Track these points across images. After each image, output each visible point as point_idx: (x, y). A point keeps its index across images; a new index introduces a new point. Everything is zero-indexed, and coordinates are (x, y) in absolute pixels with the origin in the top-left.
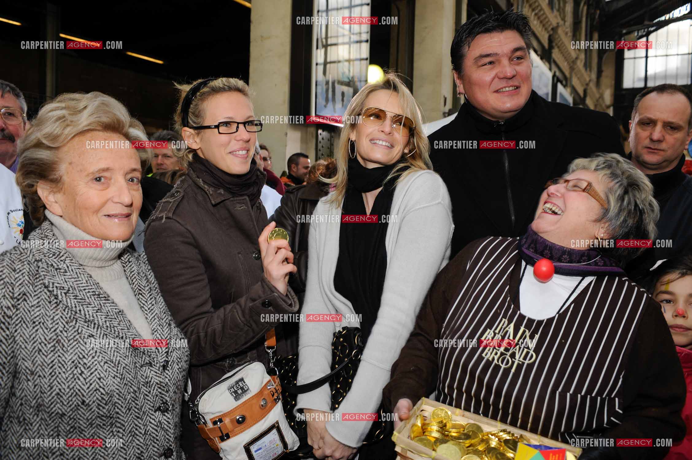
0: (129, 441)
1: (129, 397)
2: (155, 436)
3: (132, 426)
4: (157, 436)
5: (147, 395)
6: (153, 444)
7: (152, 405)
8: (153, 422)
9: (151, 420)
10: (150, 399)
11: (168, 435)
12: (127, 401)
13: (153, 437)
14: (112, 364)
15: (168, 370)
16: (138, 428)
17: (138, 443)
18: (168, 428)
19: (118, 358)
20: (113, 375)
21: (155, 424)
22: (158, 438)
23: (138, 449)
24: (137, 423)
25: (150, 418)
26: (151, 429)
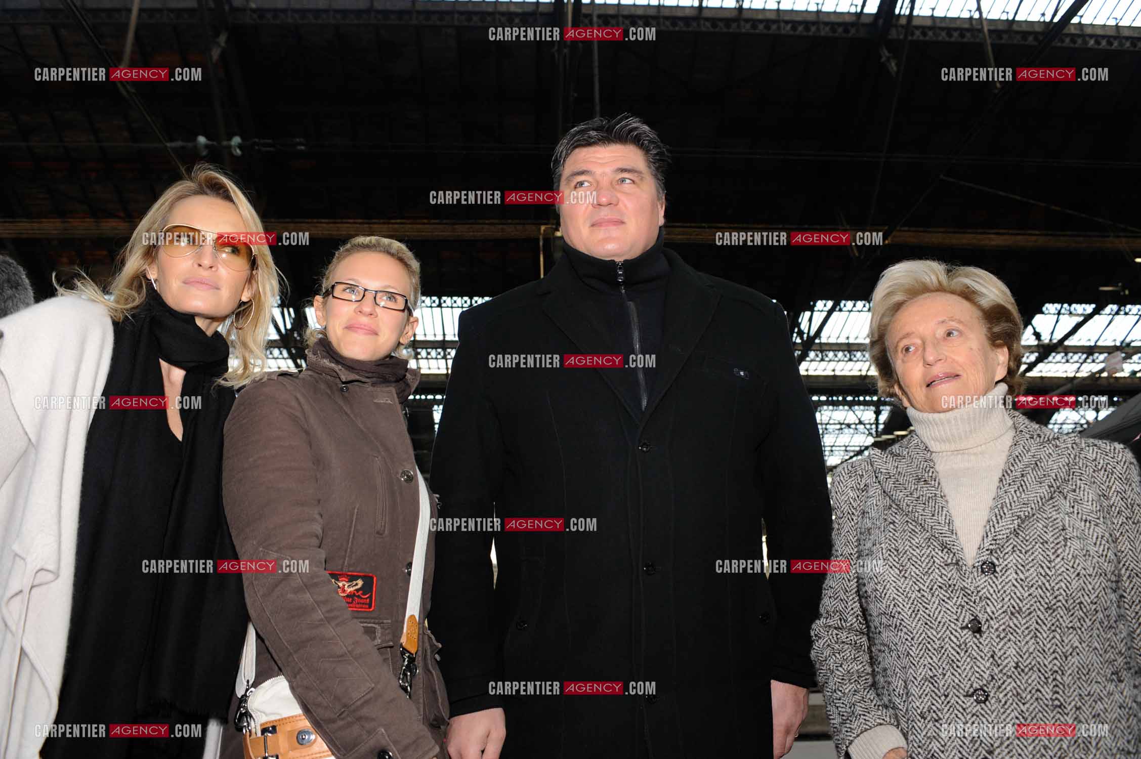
0: (920, 656)
1: (913, 596)
2: (955, 660)
3: (922, 637)
4: (958, 660)
5: (943, 601)
6: (952, 670)
7: (956, 617)
8: (955, 640)
9: (953, 638)
10: (950, 608)
11: (979, 667)
12: (911, 601)
13: (953, 661)
14: (896, 553)
15: (996, 578)
16: (932, 642)
17: (931, 661)
18: (979, 658)
19: (907, 547)
20: (891, 565)
21: (958, 643)
22: (960, 664)
23: (931, 669)
24: (930, 634)
25: (952, 633)
26: (950, 648)
